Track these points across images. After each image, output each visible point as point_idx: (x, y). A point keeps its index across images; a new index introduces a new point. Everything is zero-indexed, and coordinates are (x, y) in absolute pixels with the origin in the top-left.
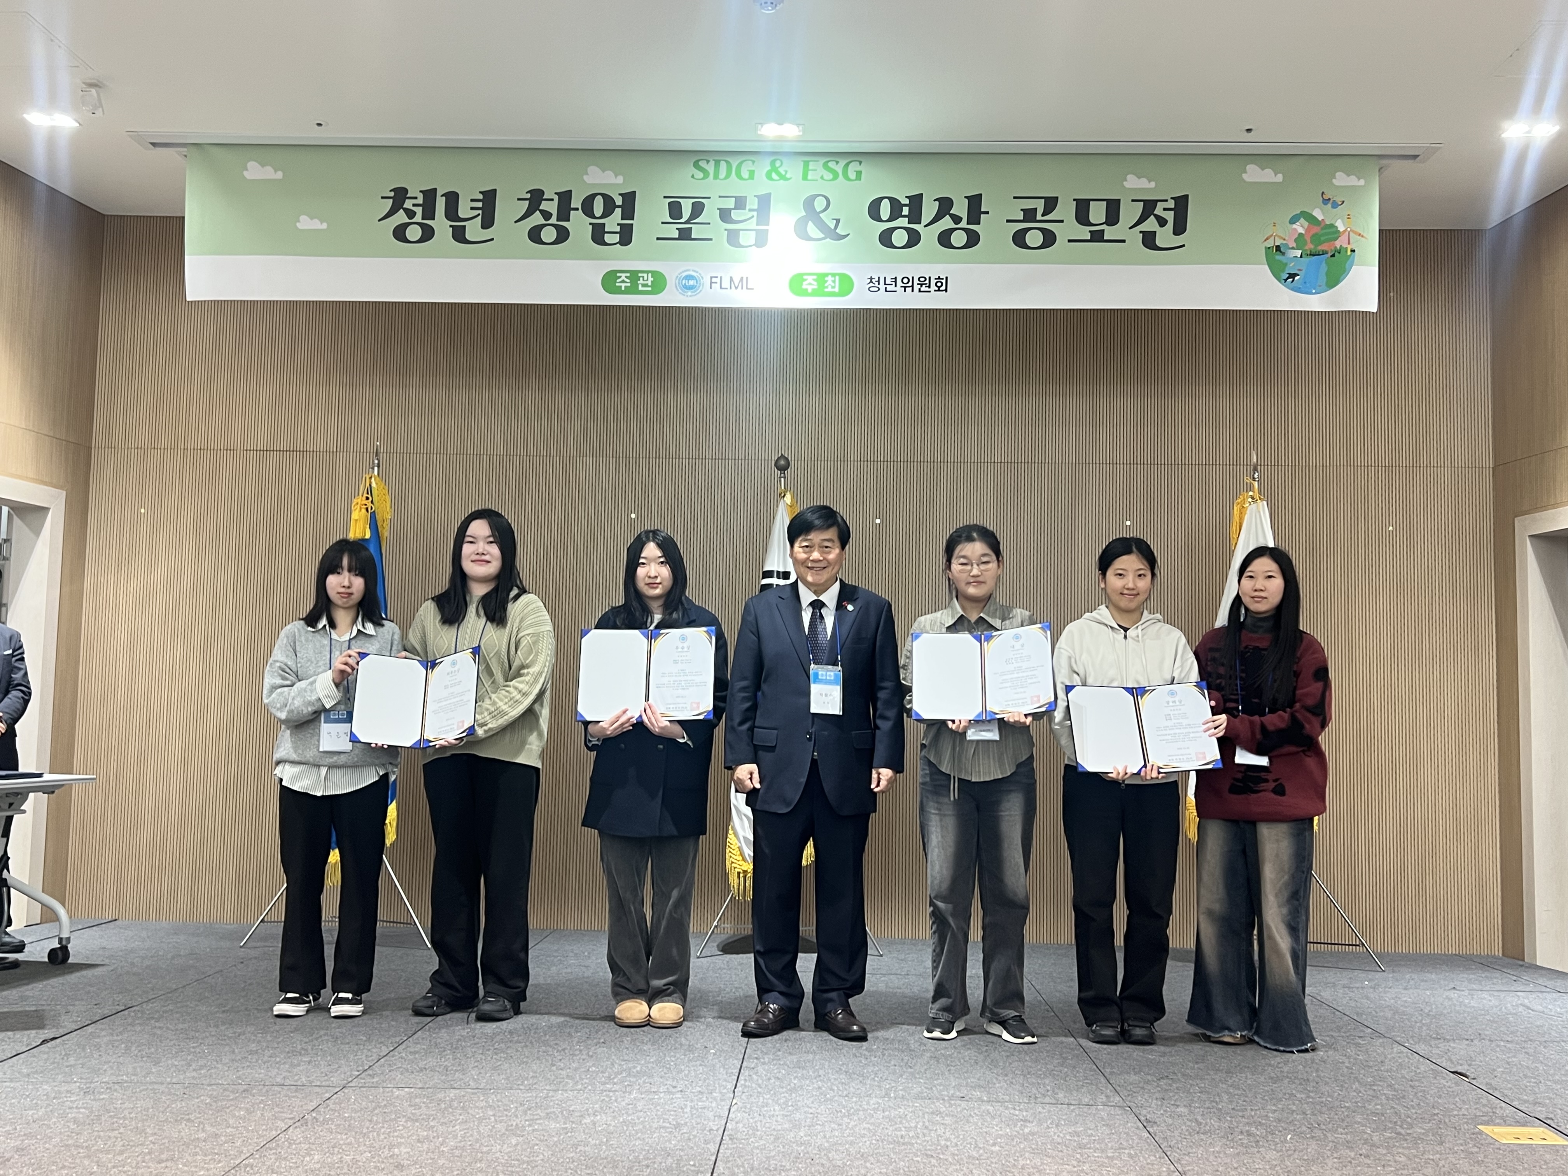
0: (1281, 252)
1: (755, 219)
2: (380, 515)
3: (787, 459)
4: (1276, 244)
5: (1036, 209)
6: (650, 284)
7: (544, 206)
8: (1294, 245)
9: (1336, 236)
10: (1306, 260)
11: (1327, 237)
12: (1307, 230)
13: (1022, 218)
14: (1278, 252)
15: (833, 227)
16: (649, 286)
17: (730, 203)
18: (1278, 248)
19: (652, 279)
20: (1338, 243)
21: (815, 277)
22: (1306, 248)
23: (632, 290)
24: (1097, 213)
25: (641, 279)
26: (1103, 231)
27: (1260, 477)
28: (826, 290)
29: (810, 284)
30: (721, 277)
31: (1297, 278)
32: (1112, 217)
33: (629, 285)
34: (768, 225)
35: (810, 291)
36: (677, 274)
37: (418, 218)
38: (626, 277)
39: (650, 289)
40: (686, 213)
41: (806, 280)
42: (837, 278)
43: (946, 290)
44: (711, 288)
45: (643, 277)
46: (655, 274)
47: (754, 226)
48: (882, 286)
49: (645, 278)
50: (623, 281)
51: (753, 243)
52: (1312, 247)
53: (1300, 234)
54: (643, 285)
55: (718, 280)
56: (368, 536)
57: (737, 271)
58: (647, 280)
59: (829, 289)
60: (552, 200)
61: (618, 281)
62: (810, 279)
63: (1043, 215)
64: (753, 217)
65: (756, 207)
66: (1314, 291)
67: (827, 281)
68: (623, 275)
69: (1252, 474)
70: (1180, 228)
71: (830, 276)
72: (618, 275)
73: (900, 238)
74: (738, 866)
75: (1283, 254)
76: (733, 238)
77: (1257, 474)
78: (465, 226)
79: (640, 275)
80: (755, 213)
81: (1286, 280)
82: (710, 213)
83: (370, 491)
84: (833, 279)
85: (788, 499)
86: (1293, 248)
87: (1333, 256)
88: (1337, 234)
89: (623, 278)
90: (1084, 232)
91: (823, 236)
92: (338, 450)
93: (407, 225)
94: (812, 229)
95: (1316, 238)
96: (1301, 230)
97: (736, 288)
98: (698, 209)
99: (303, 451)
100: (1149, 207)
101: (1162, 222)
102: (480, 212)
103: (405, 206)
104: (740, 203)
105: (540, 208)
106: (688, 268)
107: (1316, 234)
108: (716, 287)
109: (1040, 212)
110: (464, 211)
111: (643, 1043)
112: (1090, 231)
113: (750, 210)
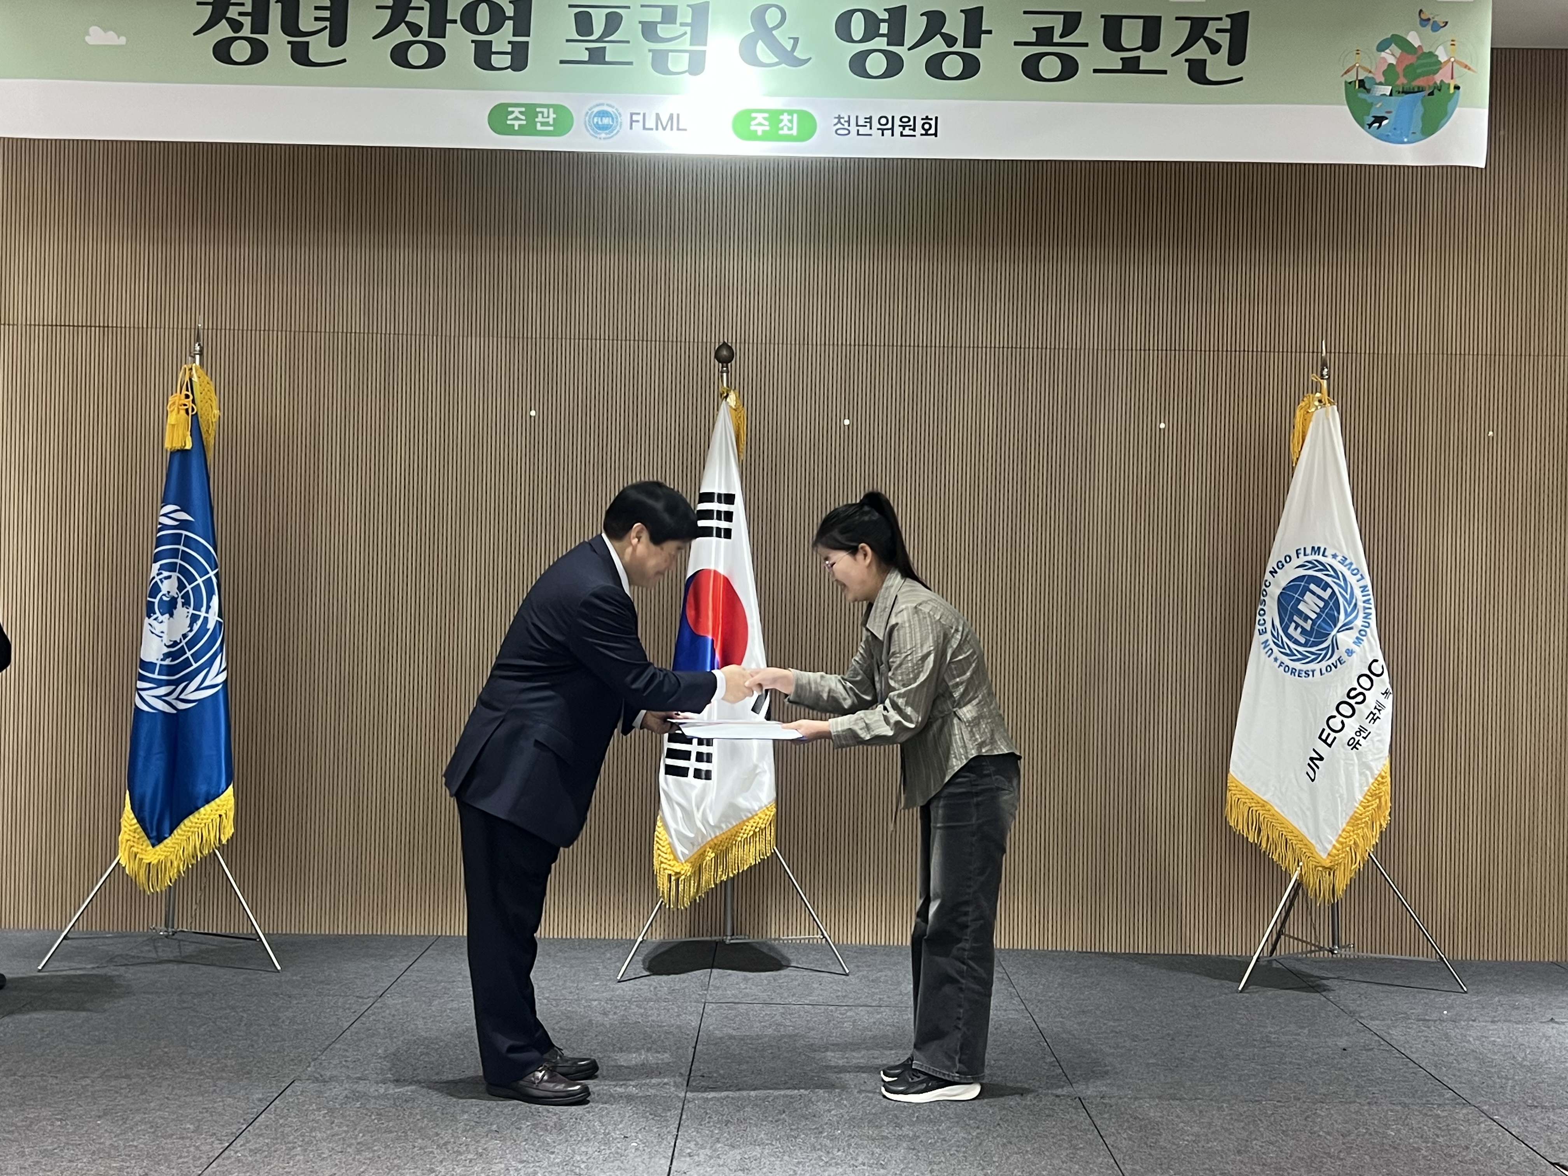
0: (1365, 88)
1: (688, 36)
2: (204, 417)
3: (730, 348)
4: (1359, 78)
5: (1053, 27)
6: (551, 122)
7: (412, 16)
8: (1383, 80)
9: (1434, 68)
10: (1397, 99)
11: (1425, 69)
12: (1399, 60)
13: (1034, 40)
14: (1362, 89)
15: (789, 49)
16: (550, 125)
17: (655, 15)
18: (1362, 83)
19: (555, 116)
20: (1438, 78)
21: (766, 115)
22: (1398, 83)
23: (528, 130)
24: (1132, 34)
25: (540, 115)
26: (1138, 58)
27: (1329, 374)
28: (781, 132)
29: (760, 124)
30: (644, 115)
31: (1385, 122)
32: (1151, 41)
33: (524, 122)
34: (705, 45)
35: (760, 133)
36: (586, 109)
37: (246, 32)
38: (521, 112)
39: (551, 128)
40: (599, 27)
41: (755, 118)
42: (795, 116)
43: (936, 135)
44: (631, 128)
45: (542, 113)
46: (558, 108)
47: (687, 47)
48: (853, 128)
49: (546, 115)
50: (516, 119)
51: (686, 68)
52: (1405, 82)
53: (1390, 65)
54: (543, 124)
55: (640, 118)
56: (189, 446)
57: (666, 107)
58: (548, 117)
59: (785, 131)
60: (422, 8)
61: (510, 117)
62: (760, 117)
63: (1061, 36)
64: (686, 33)
65: (689, 20)
66: (1406, 140)
67: (782, 120)
68: (517, 110)
69: (1319, 370)
70: (1237, 56)
71: (786, 114)
72: (510, 109)
73: (876, 64)
74: (669, 867)
75: (1368, 91)
76: (660, 62)
77: (1326, 370)
78: (308, 43)
79: (538, 110)
80: (688, 29)
81: (1370, 125)
82: (629, 28)
83: (191, 385)
84: (790, 117)
85: (732, 399)
86: (1381, 84)
87: (1431, 94)
88: (1437, 65)
89: (516, 114)
90: (1115, 60)
91: (777, 60)
92: (149, 325)
93: (231, 40)
94: (762, 51)
95: (1410, 71)
96: (1392, 61)
97: (664, 129)
98: (613, 22)
99: (104, 327)
100: (1198, 27)
101: (1215, 48)
102: (328, 24)
103: (228, 15)
104: (669, 15)
105: (407, 19)
106: (601, 101)
107: (1411, 64)
108: (638, 127)
109: (1057, 32)
110: (306, 23)
111: (547, 1130)
112: (1122, 59)
113: (682, 24)
